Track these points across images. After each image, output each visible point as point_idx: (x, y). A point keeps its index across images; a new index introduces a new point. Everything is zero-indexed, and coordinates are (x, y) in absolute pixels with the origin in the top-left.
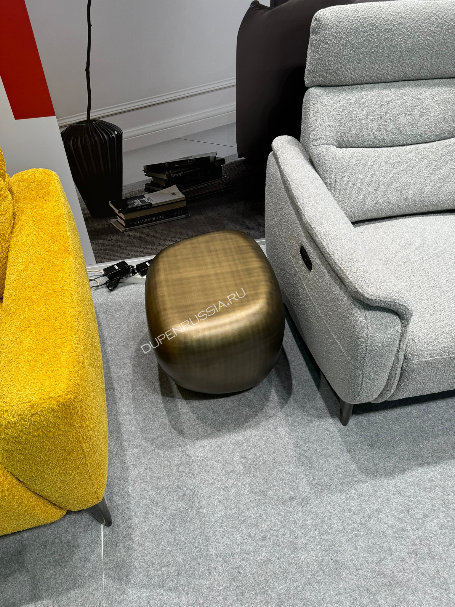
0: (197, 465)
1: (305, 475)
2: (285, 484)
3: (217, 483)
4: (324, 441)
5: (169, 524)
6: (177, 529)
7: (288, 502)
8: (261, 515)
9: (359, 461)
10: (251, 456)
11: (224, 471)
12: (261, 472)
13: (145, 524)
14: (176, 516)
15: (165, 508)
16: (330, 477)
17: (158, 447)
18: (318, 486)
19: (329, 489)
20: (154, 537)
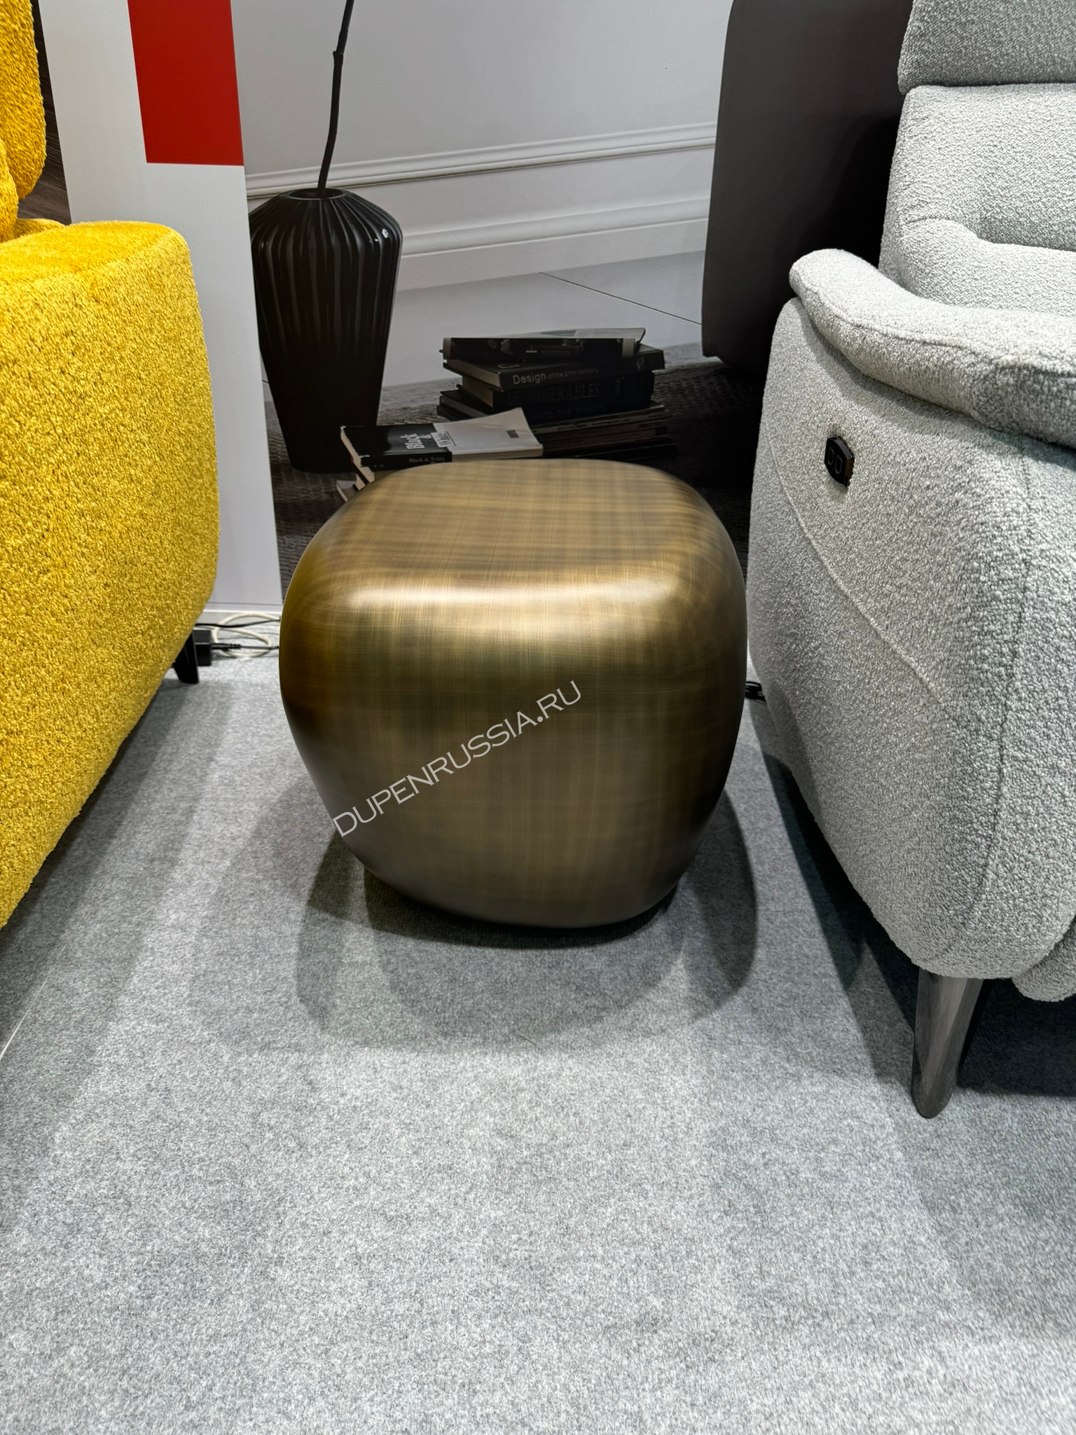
0: (330, 1118)
1: (730, 1247)
2: (638, 1261)
3: (372, 1193)
4: (833, 1147)
5: (132, 1289)
6: (153, 1314)
7: (630, 1335)
8: (501, 1353)
9: (968, 1251)
10: (534, 1138)
11: (415, 1162)
12: (556, 1199)
13: (47, 1262)
14: (173, 1265)
15: (146, 1229)
16: (832, 1280)
17: (224, 1037)
18: (772, 1303)
19: (819, 1325)
20: (55, 1319)
